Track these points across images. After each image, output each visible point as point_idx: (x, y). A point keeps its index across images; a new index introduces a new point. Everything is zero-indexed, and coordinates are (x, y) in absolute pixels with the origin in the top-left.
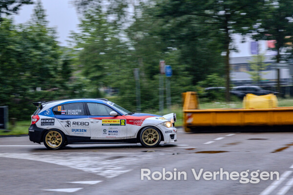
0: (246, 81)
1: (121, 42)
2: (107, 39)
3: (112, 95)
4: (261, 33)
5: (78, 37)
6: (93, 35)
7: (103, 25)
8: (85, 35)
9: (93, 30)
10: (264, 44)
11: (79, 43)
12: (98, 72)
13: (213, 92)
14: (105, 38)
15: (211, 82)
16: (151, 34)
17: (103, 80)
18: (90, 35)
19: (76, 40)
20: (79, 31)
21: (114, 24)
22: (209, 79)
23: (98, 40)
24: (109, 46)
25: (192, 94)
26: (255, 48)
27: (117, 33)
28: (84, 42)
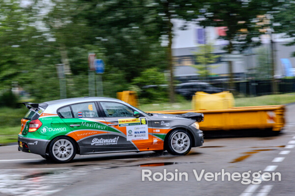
0: (190, 76)
2: (21, 29)
3: (30, 97)
4: (209, 18)
6: (4, 23)
7: (15, 11)
9: (4, 17)
10: (213, 32)
12: (11, 69)
13: (151, 91)
14: (19, 26)
21: (30, 10)
23: (9, 29)
24: (22, 37)
25: (130, 94)
26: (201, 36)
27: (33, 21)
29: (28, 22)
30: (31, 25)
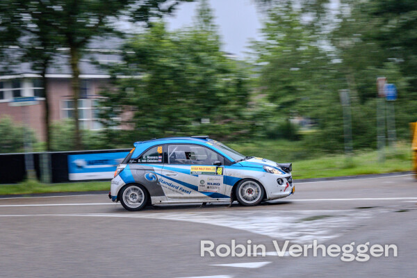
1: (320, 52)
2: (301, 49)
3: (311, 128)
5: (261, 47)
6: (283, 43)
7: (295, 29)
8: (270, 44)
9: (281, 36)
11: (262, 55)
12: (289, 96)
14: (298, 45)
16: (365, 40)
17: (296, 107)
19: (258, 51)
20: (261, 38)
21: (311, 27)
23: (288, 49)
24: (303, 58)
27: (314, 40)
28: (269, 54)
29: (310, 40)
30: (313, 44)
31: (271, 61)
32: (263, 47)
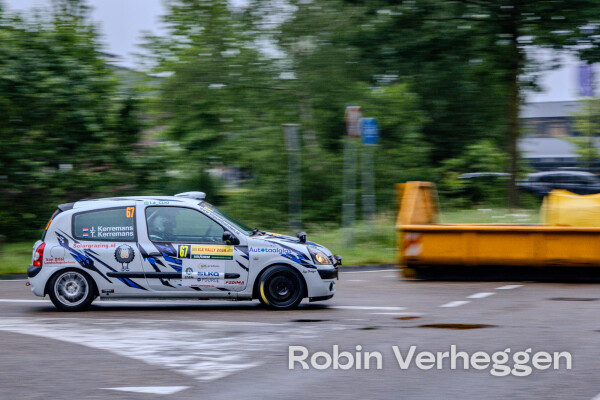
0: (562, 159)
1: (261, 59)
2: (229, 53)
3: (241, 185)
6: (197, 41)
7: (220, 18)
8: (177, 42)
9: (197, 29)
11: (163, 60)
12: (207, 130)
13: (480, 185)
14: (224, 48)
15: (477, 162)
16: (334, 43)
17: (214, 149)
18: (189, 41)
19: (157, 53)
21: (246, 17)
22: (473, 153)
23: (207, 52)
24: (231, 69)
25: (422, 188)
27: (251, 39)
28: (175, 59)
29: (243, 39)
31: (178, 70)
32: (166, 47)
